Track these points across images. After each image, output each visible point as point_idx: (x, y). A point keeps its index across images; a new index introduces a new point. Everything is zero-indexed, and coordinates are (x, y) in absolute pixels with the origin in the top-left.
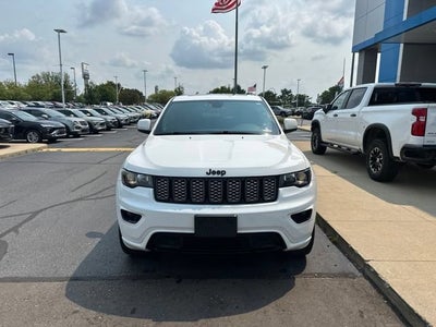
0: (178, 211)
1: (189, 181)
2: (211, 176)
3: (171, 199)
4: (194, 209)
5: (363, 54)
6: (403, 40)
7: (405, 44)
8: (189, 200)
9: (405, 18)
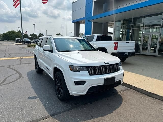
0: (99, 78)
1: (100, 67)
2: (106, 64)
3: (95, 74)
4: (104, 76)
5: (76, 24)
6: (93, 21)
7: (93, 22)
8: (101, 74)
9: (93, 15)
